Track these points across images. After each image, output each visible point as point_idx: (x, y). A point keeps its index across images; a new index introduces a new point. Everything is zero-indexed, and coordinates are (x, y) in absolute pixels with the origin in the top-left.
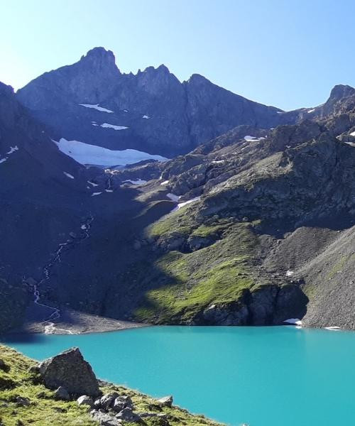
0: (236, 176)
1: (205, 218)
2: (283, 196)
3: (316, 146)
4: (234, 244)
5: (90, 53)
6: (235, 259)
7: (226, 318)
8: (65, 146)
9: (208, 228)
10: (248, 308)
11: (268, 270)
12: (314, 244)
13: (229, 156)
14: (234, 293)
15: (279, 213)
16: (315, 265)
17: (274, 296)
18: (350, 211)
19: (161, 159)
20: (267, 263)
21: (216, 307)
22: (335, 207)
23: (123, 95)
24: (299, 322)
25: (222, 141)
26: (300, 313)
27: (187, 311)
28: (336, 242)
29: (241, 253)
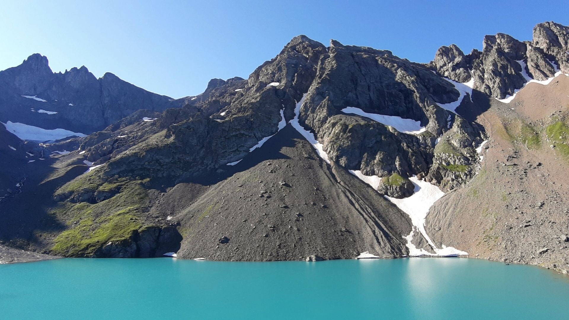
0: (134, 147)
1: (108, 177)
2: (167, 161)
3: (192, 122)
4: (129, 197)
5: (30, 58)
6: (129, 208)
7: (119, 252)
8: (11, 126)
9: (110, 185)
10: (137, 245)
11: (153, 216)
12: (189, 196)
13: (131, 132)
14: (127, 233)
15: (164, 173)
16: (189, 212)
17: (157, 235)
18: (217, 171)
19: (81, 135)
20: (153, 211)
21: (112, 244)
22: (207, 167)
23: (54, 89)
24: (175, 255)
25: (126, 121)
26: (176, 248)
27: (91, 247)
28: (206, 194)
29: (133, 203)
